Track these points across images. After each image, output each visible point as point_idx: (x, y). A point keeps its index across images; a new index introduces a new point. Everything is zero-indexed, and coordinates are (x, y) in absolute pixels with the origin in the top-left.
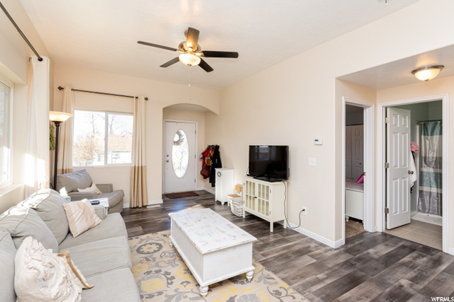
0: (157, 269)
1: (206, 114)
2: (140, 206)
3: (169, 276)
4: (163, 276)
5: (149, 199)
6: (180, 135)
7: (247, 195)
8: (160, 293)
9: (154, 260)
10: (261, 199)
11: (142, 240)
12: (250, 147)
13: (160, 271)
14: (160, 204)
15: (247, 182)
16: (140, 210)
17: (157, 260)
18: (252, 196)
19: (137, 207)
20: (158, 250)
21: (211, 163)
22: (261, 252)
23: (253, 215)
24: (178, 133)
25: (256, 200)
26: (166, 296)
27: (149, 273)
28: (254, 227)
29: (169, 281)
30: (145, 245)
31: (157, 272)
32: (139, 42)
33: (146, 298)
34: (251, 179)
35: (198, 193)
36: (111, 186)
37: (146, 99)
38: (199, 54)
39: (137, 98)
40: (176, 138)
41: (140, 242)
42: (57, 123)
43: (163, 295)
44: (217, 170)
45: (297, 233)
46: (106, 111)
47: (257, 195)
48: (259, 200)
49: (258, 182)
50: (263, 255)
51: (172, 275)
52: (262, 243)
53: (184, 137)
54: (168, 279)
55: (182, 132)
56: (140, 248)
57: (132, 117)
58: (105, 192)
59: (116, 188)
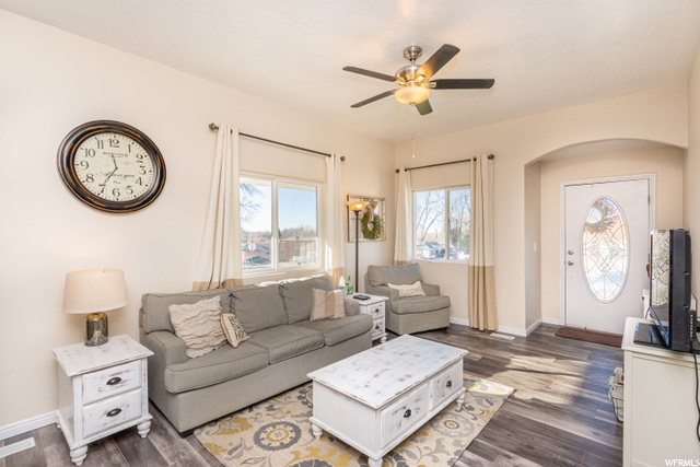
2: (482, 329)
6: (605, 210)
14: (517, 337)
16: (482, 336)
19: (477, 329)
36: (438, 288)
39: (475, 159)
40: (594, 216)
42: (357, 212)
57: (468, 192)
58: (428, 295)
59: (444, 292)
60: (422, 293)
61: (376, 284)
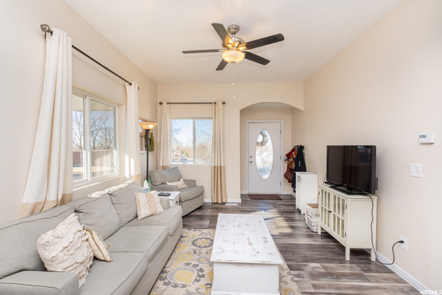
0: (197, 263)
1: (292, 111)
2: (220, 202)
3: (200, 273)
4: (196, 271)
5: (228, 197)
6: (264, 136)
7: (322, 208)
8: (184, 286)
9: (199, 255)
10: (336, 214)
11: (203, 233)
12: (329, 148)
13: (197, 266)
14: (238, 203)
15: (322, 191)
16: (220, 206)
17: (201, 255)
18: (327, 209)
19: (217, 203)
20: (208, 246)
21: (293, 166)
22: (314, 282)
23: (327, 233)
24: (262, 133)
25: (331, 215)
26: (187, 291)
27: (188, 264)
28: (326, 248)
29: (198, 278)
30: (201, 239)
31: (195, 266)
32: (184, 52)
33: (172, 286)
34: (327, 188)
35: (282, 197)
36: (194, 181)
37: (224, 103)
38: (242, 48)
39: (215, 103)
40: (260, 139)
41: (200, 235)
42: (147, 131)
43: (185, 289)
44: (298, 174)
45: (390, 272)
46: (193, 118)
47: (332, 210)
48: (334, 215)
49: (334, 192)
50: (315, 286)
51: (204, 273)
52: (324, 271)
53: (269, 137)
54: (198, 275)
55: (266, 133)
56: (196, 240)
57: (212, 121)
58: (189, 186)
59: (198, 184)
60: (185, 186)
61: (158, 183)
